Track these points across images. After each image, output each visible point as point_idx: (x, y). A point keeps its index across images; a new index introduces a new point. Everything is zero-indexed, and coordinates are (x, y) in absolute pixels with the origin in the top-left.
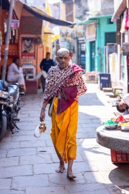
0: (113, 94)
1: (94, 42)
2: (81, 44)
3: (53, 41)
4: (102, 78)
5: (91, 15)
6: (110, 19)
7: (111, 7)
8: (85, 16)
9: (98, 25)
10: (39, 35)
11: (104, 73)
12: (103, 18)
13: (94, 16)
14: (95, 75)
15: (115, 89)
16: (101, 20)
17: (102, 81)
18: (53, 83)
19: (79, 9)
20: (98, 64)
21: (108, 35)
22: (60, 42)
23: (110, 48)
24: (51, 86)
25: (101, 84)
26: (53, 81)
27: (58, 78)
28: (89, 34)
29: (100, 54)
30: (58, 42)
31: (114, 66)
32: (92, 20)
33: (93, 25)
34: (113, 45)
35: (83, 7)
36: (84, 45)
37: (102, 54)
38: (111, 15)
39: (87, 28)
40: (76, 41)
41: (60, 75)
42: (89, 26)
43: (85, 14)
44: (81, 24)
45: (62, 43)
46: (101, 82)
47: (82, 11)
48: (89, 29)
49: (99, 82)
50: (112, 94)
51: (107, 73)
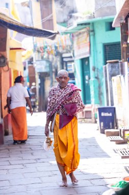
0: (122, 139)
1: (87, 59)
2: (66, 62)
3: (23, 60)
4: (103, 114)
5: (81, 17)
6: (111, 23)
7: (111, 4)
8: (71, 20)
9: (91, 33)
10: (2, 53)
11: (106, 106)
12: (99, 22)
13: (85, 20)
14: (92, 110)
15: (124, 131)
16: (96, 26)
17: (102, 119)
18: (54, 100)
19: (62, 9)
20: (95, 92)
21: (107, 48)
22: (34, 61)
23: (112, 67)
24: (53, 103)
25: (102, 124)
26: (54, 99)
27: (58, 96)
28: (79, 48)
29: (97, 78)
30: (31, 61)
31: (120, 94)
32: (83, 26)
33: (84, 32)
34: (117, 62)
35: (68, 7)
36: (73, 64)
37: (100, 77)
38: (112, 17)
39: (76, 38)
40: (59, 59)
41: (60, 93)
42: (77, 35)
43: (71, 17)
44: (66, 33)
45: (38, 62)
46: (101, 121)
47: (66, 12)
48: (78, 39)
49: (98, 120)
50: (119, 138)
51: (110, 106)
